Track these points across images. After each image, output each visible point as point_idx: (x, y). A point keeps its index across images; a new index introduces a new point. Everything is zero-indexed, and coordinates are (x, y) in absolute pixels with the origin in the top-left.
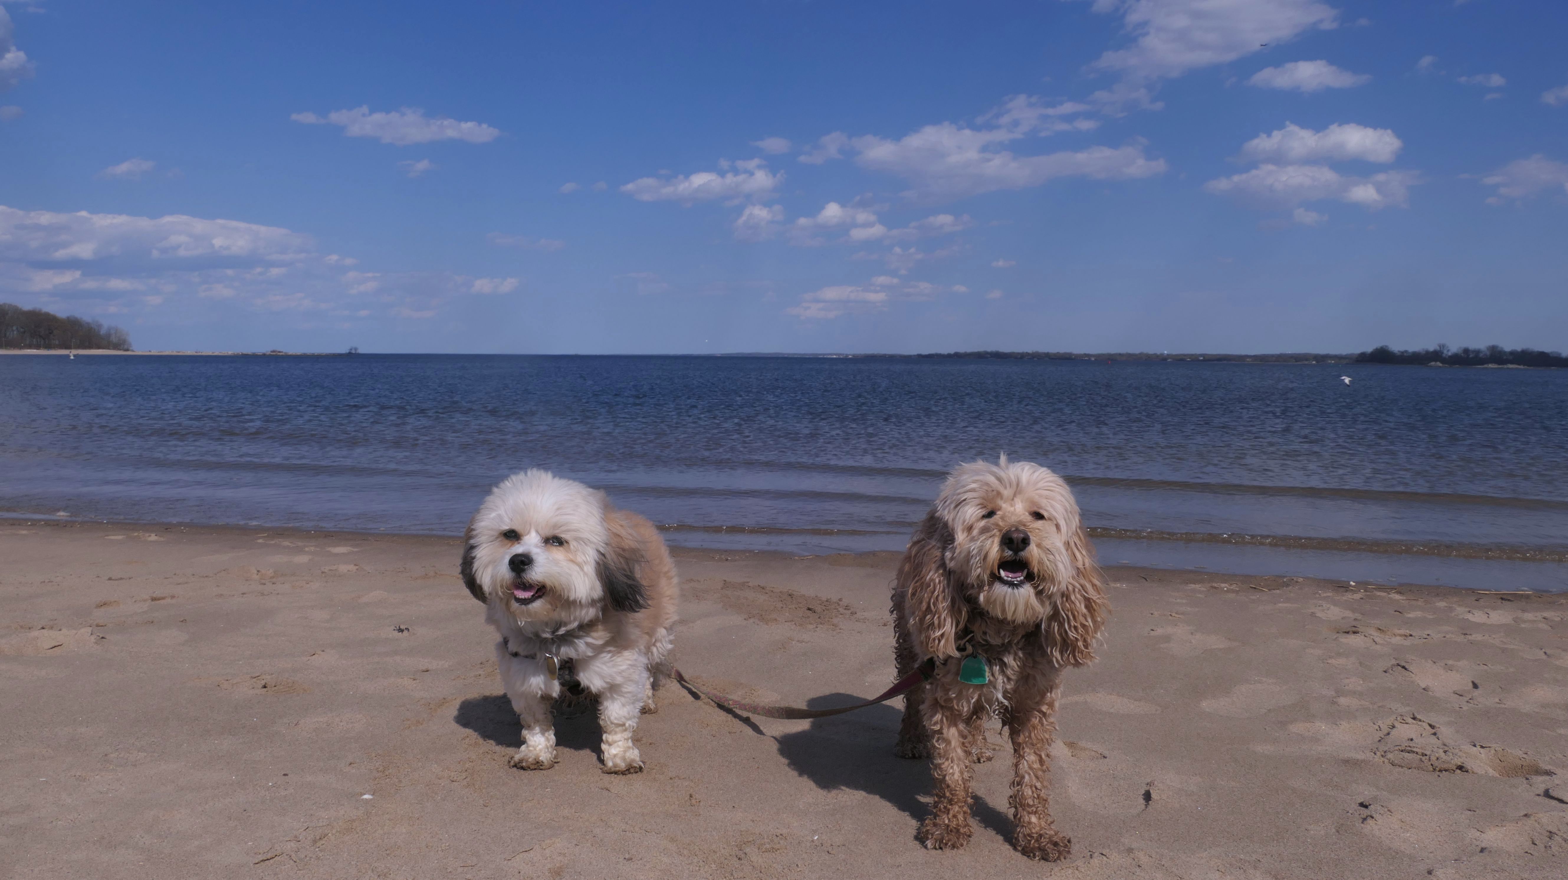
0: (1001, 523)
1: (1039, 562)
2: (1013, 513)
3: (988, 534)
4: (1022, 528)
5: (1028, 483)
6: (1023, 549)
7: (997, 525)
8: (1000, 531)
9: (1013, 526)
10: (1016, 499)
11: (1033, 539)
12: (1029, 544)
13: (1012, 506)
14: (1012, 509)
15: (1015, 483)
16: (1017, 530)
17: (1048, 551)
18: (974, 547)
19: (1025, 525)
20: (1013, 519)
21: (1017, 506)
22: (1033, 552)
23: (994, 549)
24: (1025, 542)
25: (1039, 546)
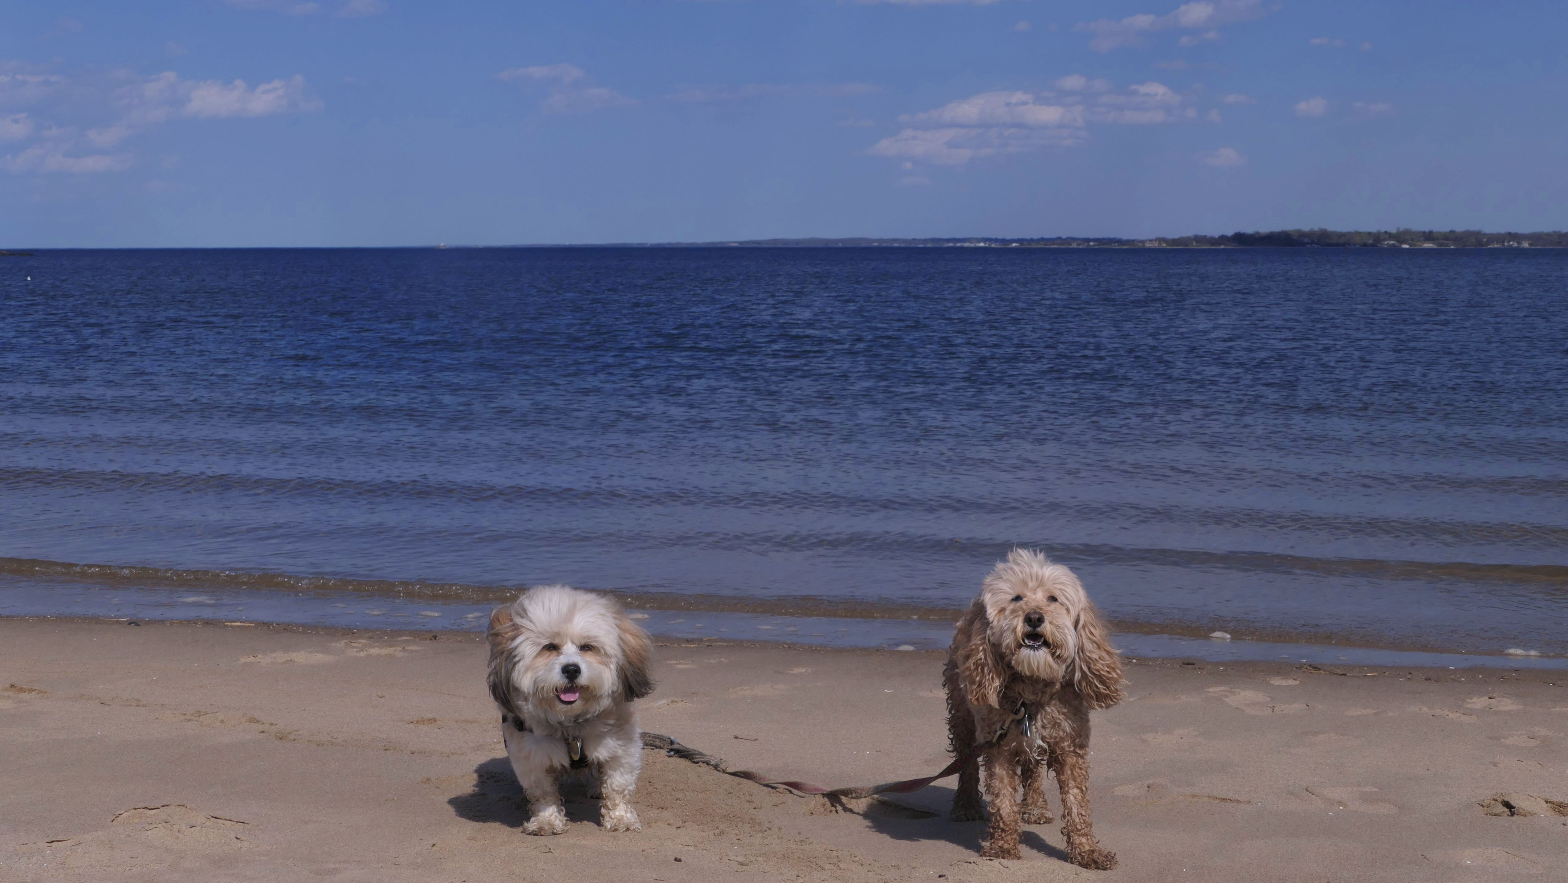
0: (1024, 607)
1: (1052, 635)
2: (1034, 600)
3: (1015, 615)
4: (1039, 611)
5: (1048, 578)
6: (1039, 626)
7: (1021, 608)
8: (1024, 612)
9: (1032, 609)
10: (1038, 590)
11: (1047, 619)
12: (1043, 622)
13: (1035, 594)
14: (1034, 596)
15: (1040, 580)
16: (1035, 612)
17: (1057, 627)
18: (1004, 623)
19: (1041, 609)
20: (1033, 604)
21: (1038, 594)
22: (1047, 628)
23: (1020, 626)
24: (1041, 620)
25: (1051, 623)
